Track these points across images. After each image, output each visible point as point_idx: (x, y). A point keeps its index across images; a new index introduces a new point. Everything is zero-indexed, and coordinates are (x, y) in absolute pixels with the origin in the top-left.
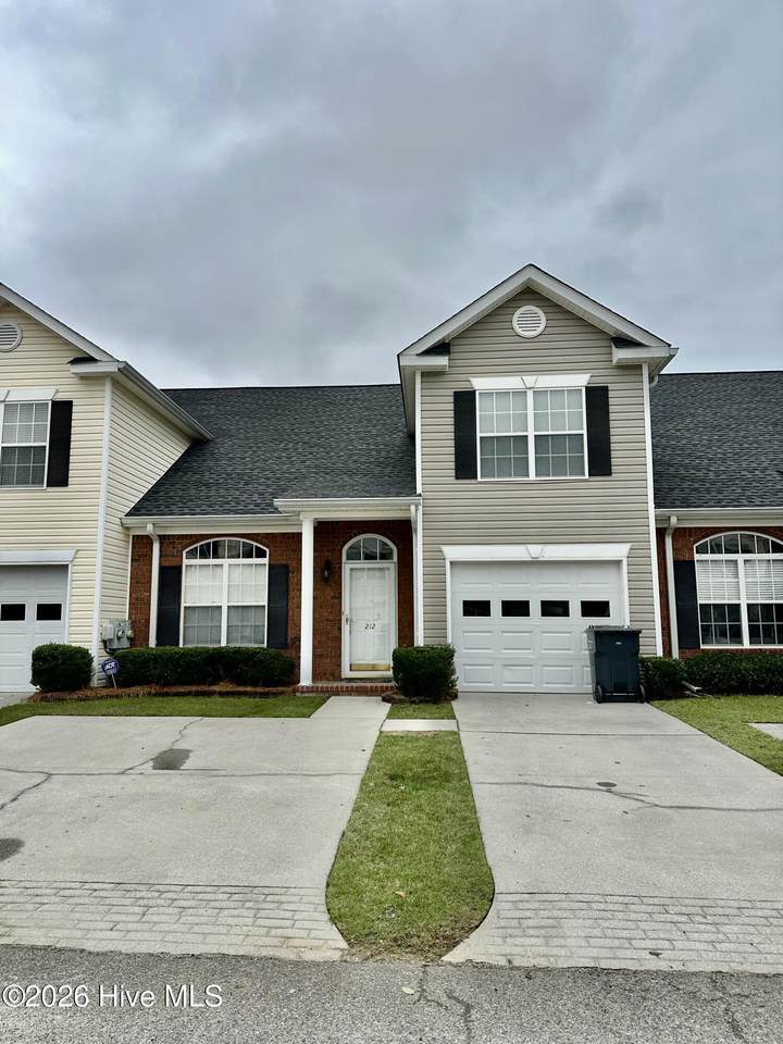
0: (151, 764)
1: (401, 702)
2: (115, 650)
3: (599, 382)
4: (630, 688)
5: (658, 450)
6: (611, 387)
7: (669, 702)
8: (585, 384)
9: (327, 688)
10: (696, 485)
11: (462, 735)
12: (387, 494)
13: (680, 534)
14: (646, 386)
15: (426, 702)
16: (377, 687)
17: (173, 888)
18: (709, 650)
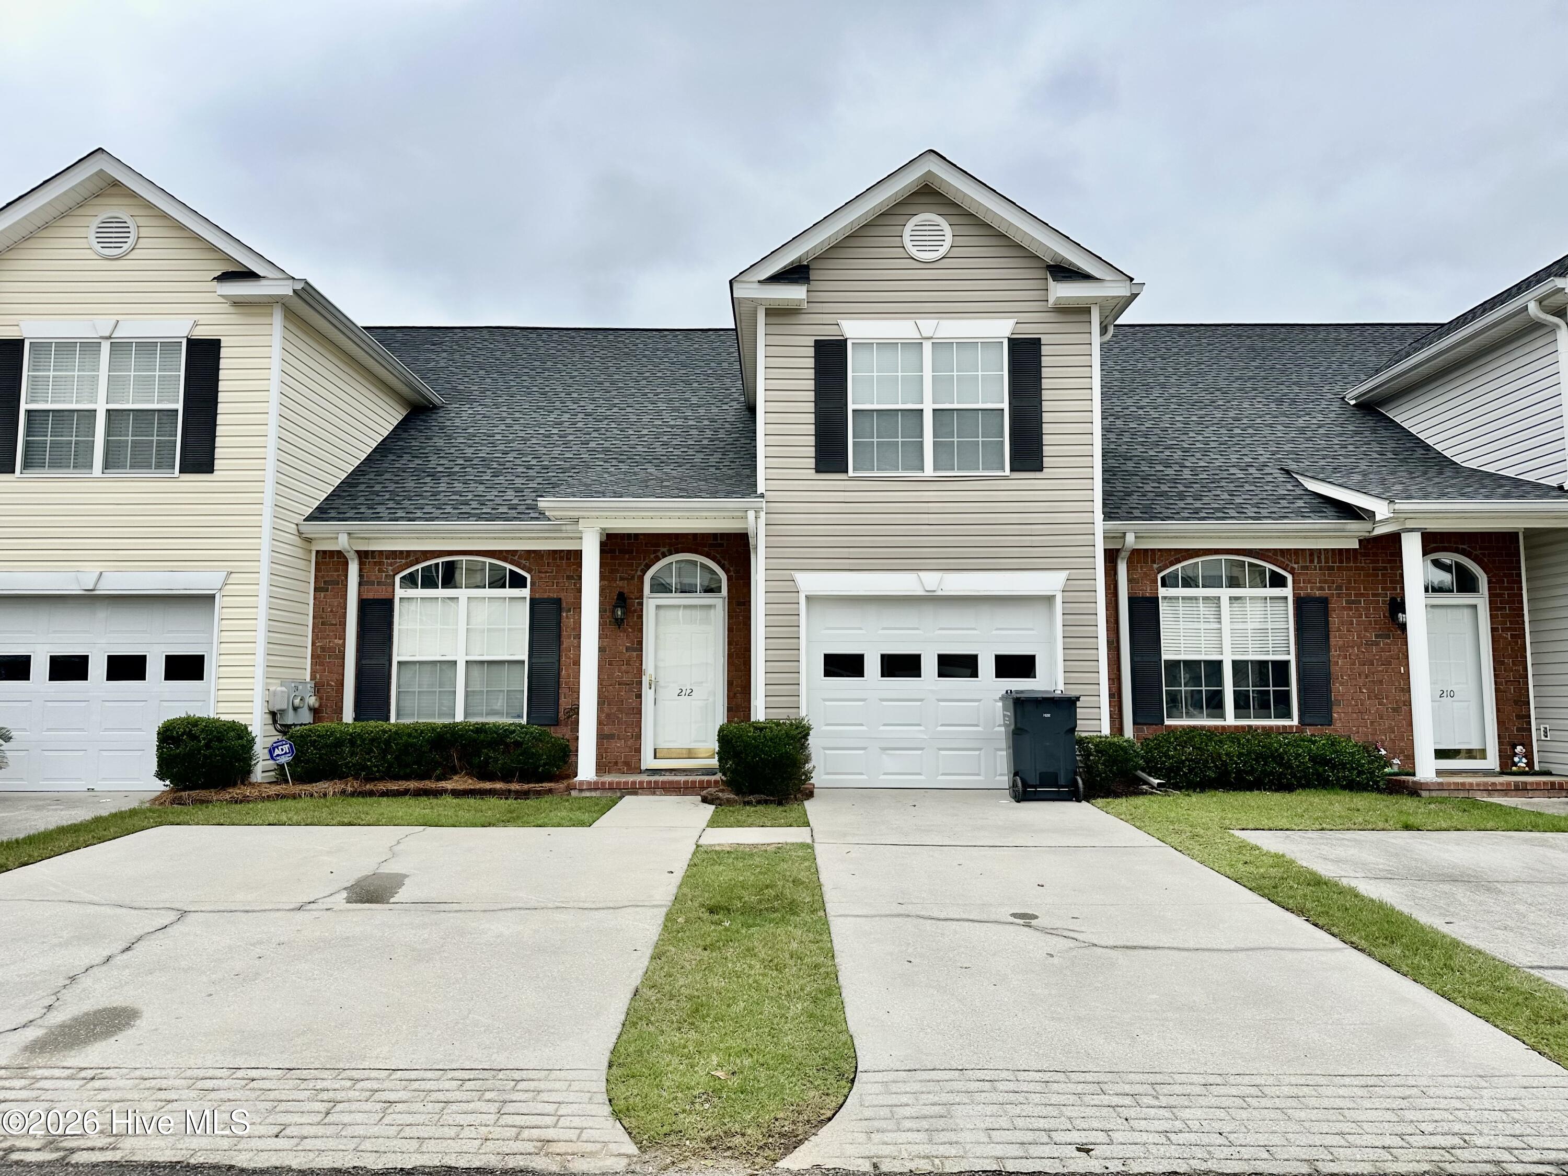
0: (344, 894)
1: (729, 802)
2: (289, 726)
3: (1029, 331)
4: (1062, 781)
5: (1111, 435)
6: (1045, 339)
7: (1118, 801)
8: (1008, 334)
9: (618, 783)
10: (1164, 488)
11: (818, 848)
12: (714, 494)
13: (1139, 557)
14: (1096, 339)
15: (766, 802)
16: (694, 782)
17: (374, 1074)
18: (1176, 727)
